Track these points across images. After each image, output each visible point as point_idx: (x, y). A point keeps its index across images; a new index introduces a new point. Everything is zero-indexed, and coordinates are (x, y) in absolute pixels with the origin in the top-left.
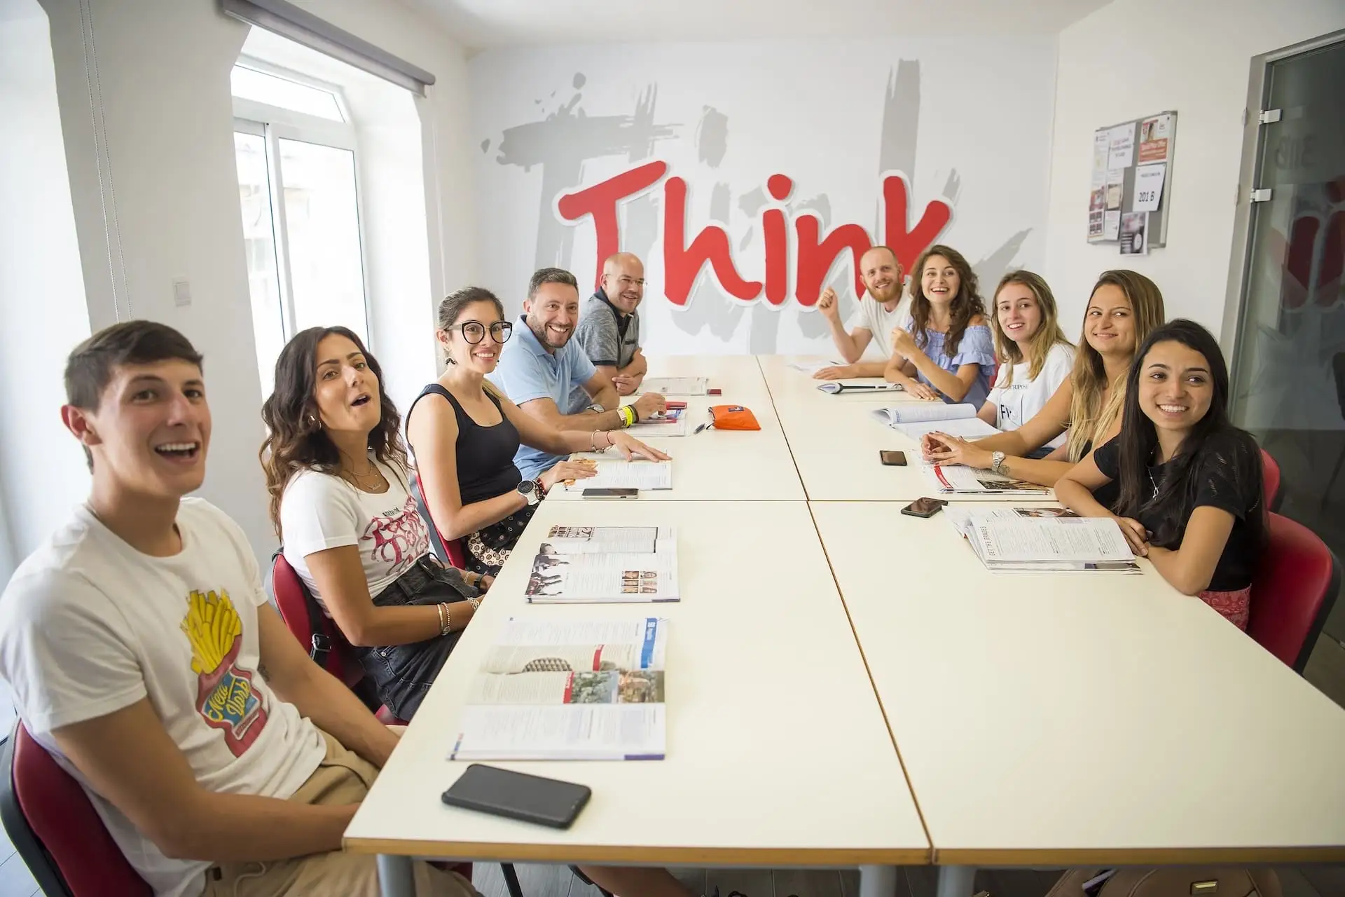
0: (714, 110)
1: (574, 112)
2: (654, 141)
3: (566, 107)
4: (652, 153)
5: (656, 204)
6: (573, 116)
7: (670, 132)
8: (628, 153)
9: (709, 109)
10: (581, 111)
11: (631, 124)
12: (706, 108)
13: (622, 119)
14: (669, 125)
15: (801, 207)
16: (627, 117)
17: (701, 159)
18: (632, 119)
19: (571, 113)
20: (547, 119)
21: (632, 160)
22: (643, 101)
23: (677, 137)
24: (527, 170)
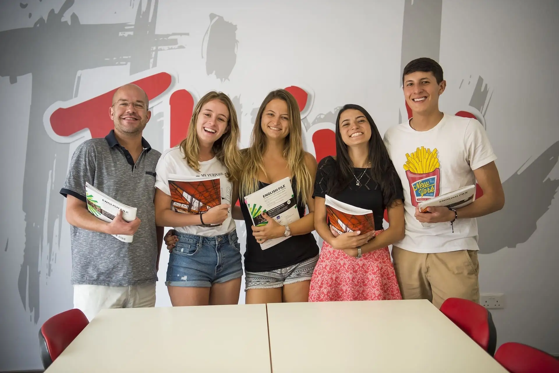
0: (221, 18)
1: (67, 18)
2: (157, 51)
3: (57, 11)
4: (155, 65)
5: (161, 119)
6: (66, 22)
7: (175, 42)
8: (129, 64)
9: (217, 18)
10: (74, 17)
11: (131, 33)
12: (212, 16)
13: (122, 27)
14: (174, 34)
15: (318, 120)
16: (125, 25)
17: (209, 72)
18: (133, 27)
19: (63, 20)
20: (36, 24)
21: (133, 71)
22: (144, 9)
23: (182, 47)
24: (13, 81)
